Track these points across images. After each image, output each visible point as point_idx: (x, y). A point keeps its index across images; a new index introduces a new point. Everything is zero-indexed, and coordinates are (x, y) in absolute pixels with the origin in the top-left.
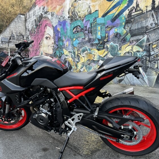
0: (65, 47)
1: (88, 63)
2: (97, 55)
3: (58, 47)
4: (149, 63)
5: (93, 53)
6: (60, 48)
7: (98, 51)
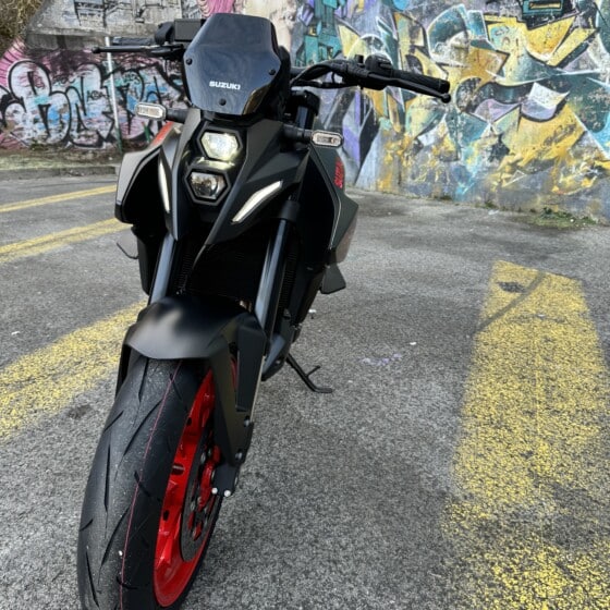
0: (349, 16)
1: (465, 105)
2: (522, 51)
3: (314, 18)
5: (497, 45)
6: (324, 26)
7: (530, 27)
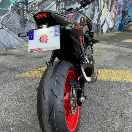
4: (27, 14)
